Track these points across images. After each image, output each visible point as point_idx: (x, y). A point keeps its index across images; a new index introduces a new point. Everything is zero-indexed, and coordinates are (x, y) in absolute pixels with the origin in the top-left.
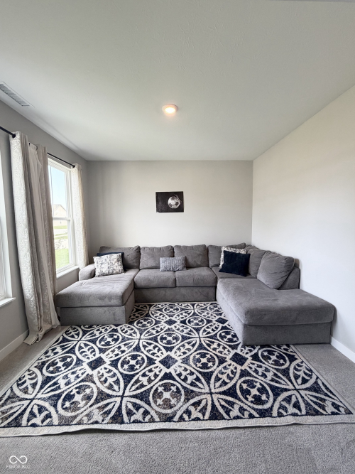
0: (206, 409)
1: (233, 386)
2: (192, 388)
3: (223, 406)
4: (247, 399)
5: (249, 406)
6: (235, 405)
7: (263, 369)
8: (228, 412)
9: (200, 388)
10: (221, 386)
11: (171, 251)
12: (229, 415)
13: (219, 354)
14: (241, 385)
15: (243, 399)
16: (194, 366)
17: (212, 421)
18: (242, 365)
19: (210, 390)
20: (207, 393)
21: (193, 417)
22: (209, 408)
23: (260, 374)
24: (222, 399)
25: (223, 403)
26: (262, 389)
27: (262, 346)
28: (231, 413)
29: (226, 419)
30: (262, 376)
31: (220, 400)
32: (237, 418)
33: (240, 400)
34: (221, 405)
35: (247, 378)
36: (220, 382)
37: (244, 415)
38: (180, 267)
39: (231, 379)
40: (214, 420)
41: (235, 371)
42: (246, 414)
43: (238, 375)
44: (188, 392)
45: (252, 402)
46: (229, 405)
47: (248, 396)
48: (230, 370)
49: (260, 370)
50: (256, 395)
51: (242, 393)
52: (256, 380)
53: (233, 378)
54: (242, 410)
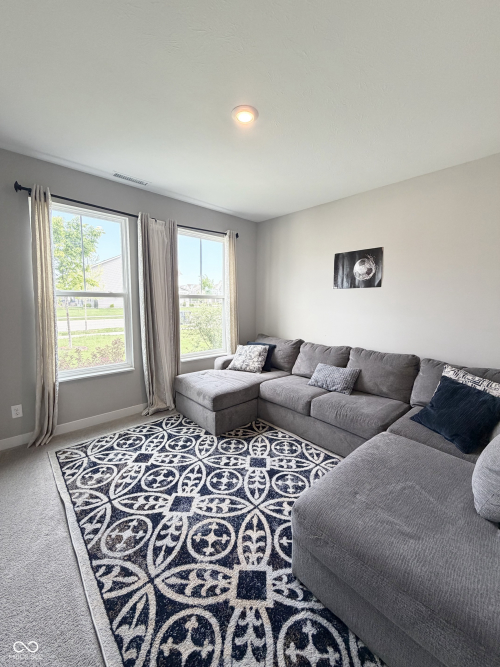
0: (121, 588)
1: (181, 604)
2: (150, 553)
3: (134, 608)
4: (164, 640)
5: (149, 652)
6: (143, 627)
7: (259, 643)
8: (125, 621)
9: (154, 561)
10: (172, 586)
11: (343, 357)
12: (120, 625)
13: (240, 550)
14: (191, 616)
15: (160, 635)
16: (191, 533)
17: (103, 606)
18: (239, 595)
19: (158, 576)
20: (149, 575)
21: (103, 580)
22: (124, 591)
23: (239, 642)
24: (147, 600)
25: (140, 607)
26: (201, 661)
27: (327, 613)
28: (125, 627)
29: (111, 623)
30: (235, 647)
31: (144, 599)
32: (119, 640)
33: (156, 631)
34: (135, 605)
35: (214, 621)
36: (179, 581)
37: (128, 649)
38: (339, 387)
39: (196, 593)
40: (106, 608)
41: (218, 591)
42: (131, 654)
43: (211, 601)
44: (141, 551)
45: (161, 652)
46: (140, 616)
47: (170, 640)
48: (215, 583)
49: (250, 636)
50: (179, 654)
51: (172, 628)
52: (218, 640)
53: (200, 596)
54: (137, 642)
